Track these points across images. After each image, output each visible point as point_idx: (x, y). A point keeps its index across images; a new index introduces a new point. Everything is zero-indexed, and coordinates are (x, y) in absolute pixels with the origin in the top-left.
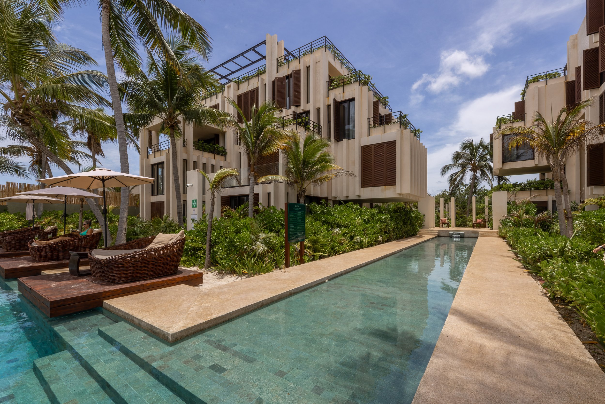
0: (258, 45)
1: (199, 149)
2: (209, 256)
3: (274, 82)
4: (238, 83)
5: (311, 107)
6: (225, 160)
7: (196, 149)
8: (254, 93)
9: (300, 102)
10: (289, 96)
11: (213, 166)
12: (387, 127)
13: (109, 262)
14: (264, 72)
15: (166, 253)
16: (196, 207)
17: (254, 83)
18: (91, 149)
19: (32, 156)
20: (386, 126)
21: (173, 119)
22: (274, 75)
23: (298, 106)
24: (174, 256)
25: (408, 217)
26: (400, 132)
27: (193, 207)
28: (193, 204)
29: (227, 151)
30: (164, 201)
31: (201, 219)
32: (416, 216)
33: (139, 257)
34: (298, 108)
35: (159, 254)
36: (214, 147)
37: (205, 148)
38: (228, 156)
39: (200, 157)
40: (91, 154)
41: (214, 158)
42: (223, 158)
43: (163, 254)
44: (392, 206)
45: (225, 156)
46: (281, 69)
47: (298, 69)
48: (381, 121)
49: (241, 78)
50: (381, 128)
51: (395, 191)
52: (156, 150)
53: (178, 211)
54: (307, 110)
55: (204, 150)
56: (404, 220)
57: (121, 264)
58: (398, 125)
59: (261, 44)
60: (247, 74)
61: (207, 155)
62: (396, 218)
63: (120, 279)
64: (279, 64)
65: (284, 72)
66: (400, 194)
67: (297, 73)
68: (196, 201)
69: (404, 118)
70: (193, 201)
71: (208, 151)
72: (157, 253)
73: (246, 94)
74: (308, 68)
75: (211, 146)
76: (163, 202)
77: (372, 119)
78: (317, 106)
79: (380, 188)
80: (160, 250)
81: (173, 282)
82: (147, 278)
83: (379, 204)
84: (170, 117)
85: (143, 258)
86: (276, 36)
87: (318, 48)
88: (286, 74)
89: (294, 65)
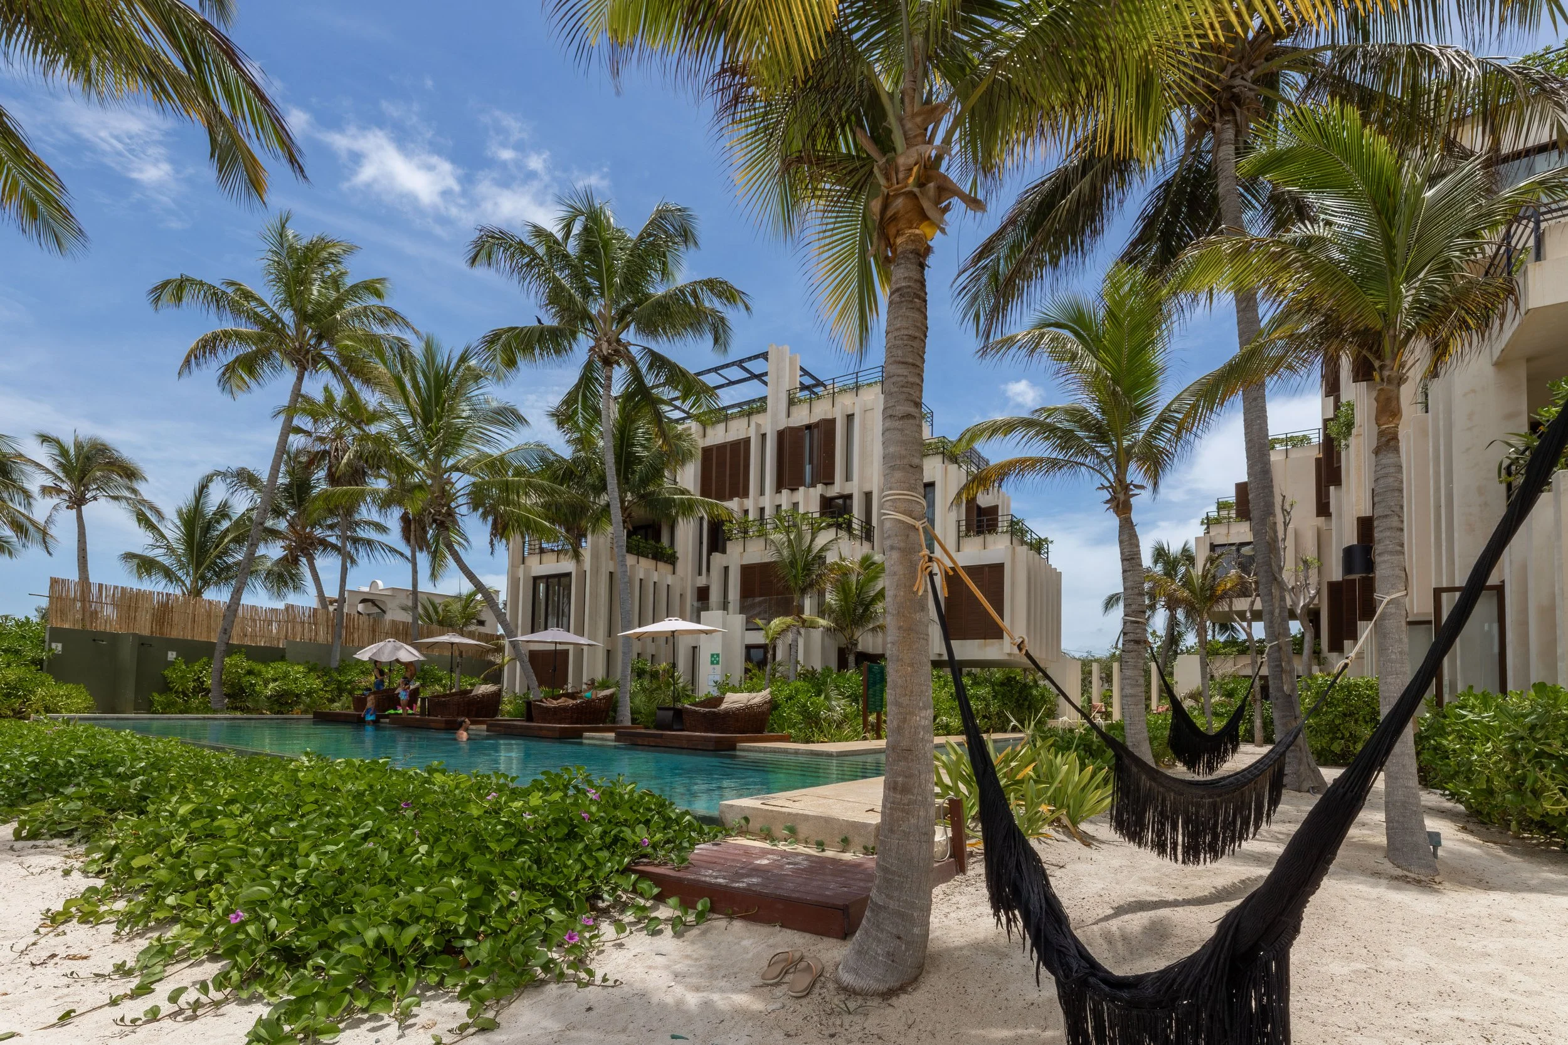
0: (750, 359)
3: (781, 435)
4: (704, 423)
5: (854, 488)
6: (675, 574)
7: (637, 555)
8: (740, 448)
9: (833, 478)
10: (811, 462)
12: (990, 538)
14: (763, 410)
16: (718, 663)
17: (737, 430)
20: (988, 536)
22: (783, 423)
23: (829, 481)
25: (1024, 694)
26: (1010, 550)
27: (712, 663)
28: (713, 659)
29: (678, 555)
30: (567, 651)
32: (1043, 696)
34: (829, 487)
36: (657, 547)
37: (641, 550)
38: (680, 565)
39: (635, 567)
41: (655, 568)
42: (669, 568)
44: (998, 675)
45: (674, 565)
46: (794, 409)
47: (829, 417)
48: (978, 527)
50: (979, 540)
51: (1002, 649)
54: (846, 492)
55: (640, 553)
56: (1017, 700)
58: (1007, 537)
59: (756, 357)
61: (644, 562)
62: (1003, 696)
64: (792, 402)
65: (802, 417)
66: (1009, 654)
67: (828, 425)
68: (718, 655)
69: (1017, 524)
70: (712, 655)
71: (647, 555)
73: (721, 448)
74: (850, 417)
76: (565, 652)
77: (964, 523)
78: (867, 489)
79: (977, 642)
83: (974, 670)
86: (787, 348)
87: (870, 385)
88: (806, 422)
89: (821, 411)
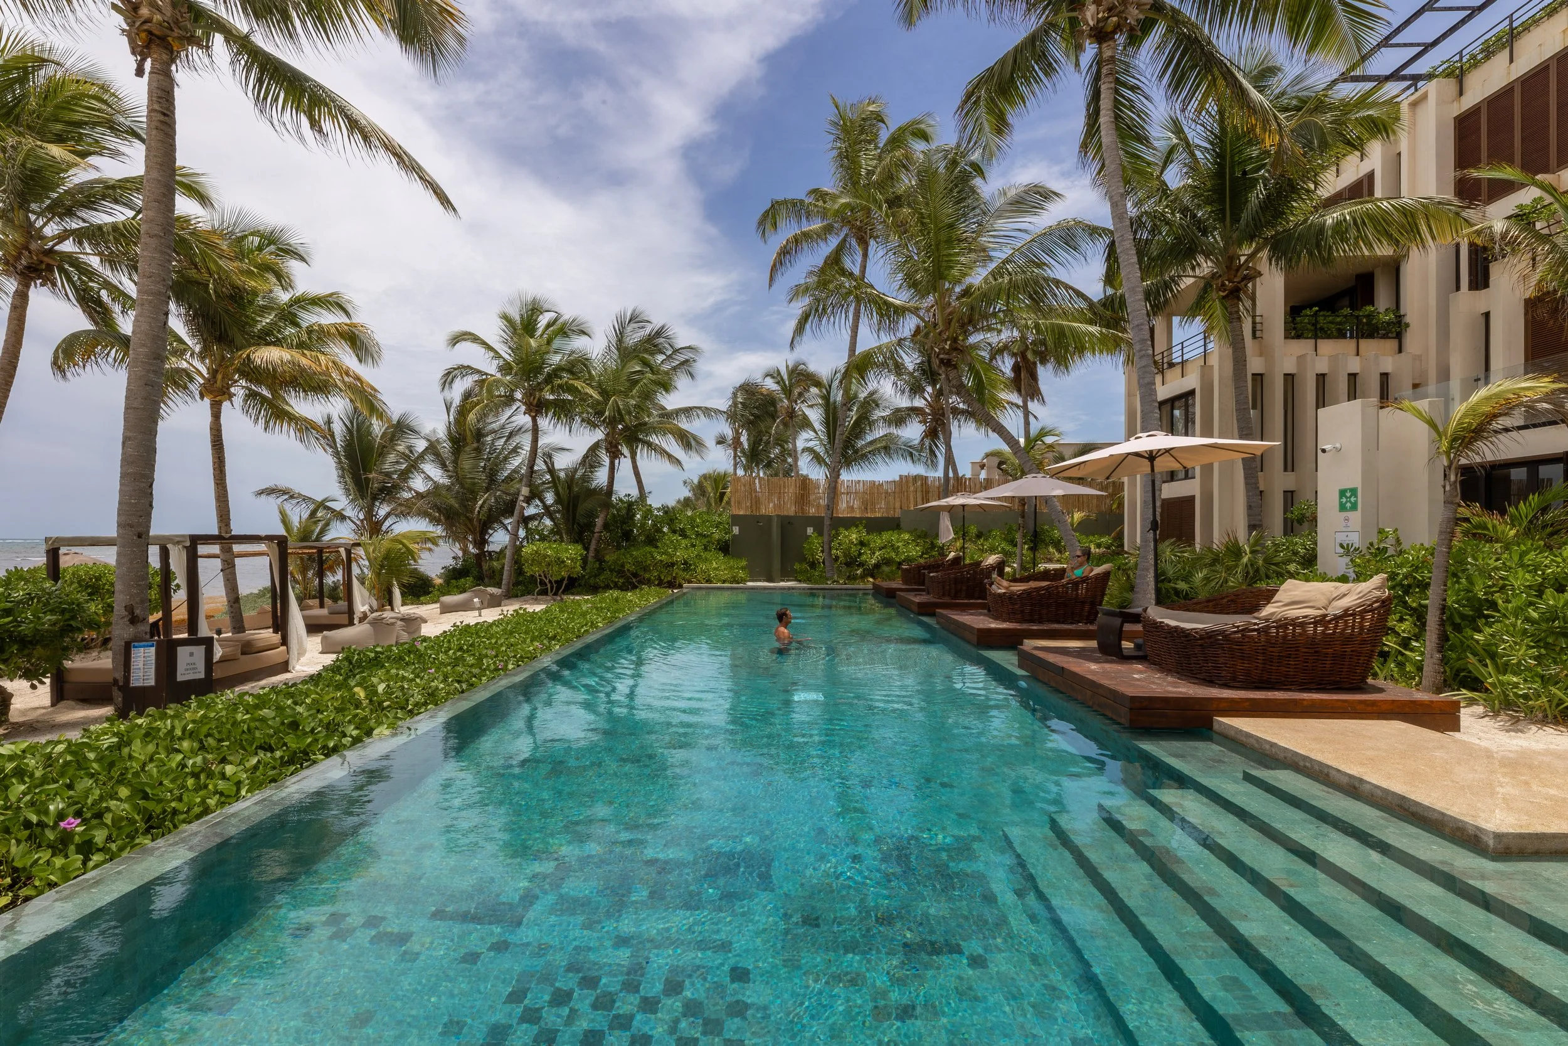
1: (1298, 337)
2: (1438, 656)
4: (1458, 74)
6: (1400, 351)
7: (1293, 338)
11: (1353, 377)
13: (1210, 637)
15: (1344, 630)
16: (1354, 507)
17: (1544, 42)
18: (1019, 391)
19: (924, 422)
21: (1237, 270)
24: (1364, 642)
27: (1343, 508)
28: (1344, 500)
29: (1407, 319)
30: (1194, 497)
31: (1372, 544)
33: (1277, 633)
35: (1323, 631)
36: (1357, 317)
37: (1322, 329)
38: (1411, 339)
39: (1309, 358)
40: (1020, 402)
41: (1354, 351)
42: (1392, 344)
43: (1334, 632)
45: (1399, 336)
49: (1476, 48)
52: (1165, 366)
53: (1249, 521)
55: (1319, 333)
57: (1239, 643)
60: (1507, 22)
61: (1328, 347)
63: (1234, 679)
68: (1354, 491)
70: (1342, 493)
71: (1335, 333)
72: (1320, 629)
73: (1499, 101)
75: (1345, 316)
76: (1192, 499)
80: (1330, 622)
81: (1369, 709)
82: (1293, 687)
84: (1229, 268)
85: (1285, 637)
